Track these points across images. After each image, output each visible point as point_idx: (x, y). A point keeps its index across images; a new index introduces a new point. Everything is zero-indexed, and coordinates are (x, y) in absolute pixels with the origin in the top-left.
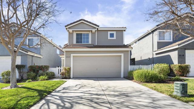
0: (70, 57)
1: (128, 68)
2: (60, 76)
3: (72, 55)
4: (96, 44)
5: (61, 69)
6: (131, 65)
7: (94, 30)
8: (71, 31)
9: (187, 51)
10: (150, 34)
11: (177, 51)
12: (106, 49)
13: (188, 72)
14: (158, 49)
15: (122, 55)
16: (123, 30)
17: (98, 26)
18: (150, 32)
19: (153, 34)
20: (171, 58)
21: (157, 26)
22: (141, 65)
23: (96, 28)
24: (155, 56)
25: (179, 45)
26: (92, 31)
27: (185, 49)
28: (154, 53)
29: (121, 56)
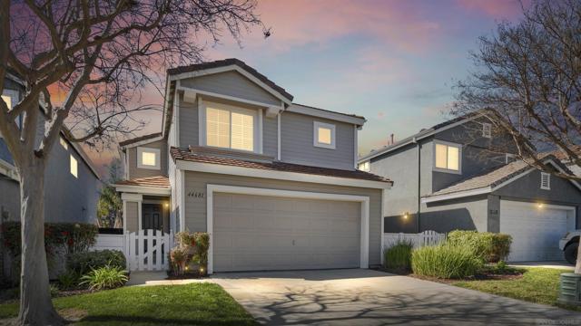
0: (203, 195)
1: (380, 241)
2: (141, 269)
3: (211, 188)
4: (279, 159)
5: (146, 241)
6: (386, 231)
7: (274, 109)
8: (190, 94)
9: (503, 203)
10: (411, 146)
11: (487, 200)
12: (324, 177)
13: (507, 252)
14: (434, 191)
15: (366, 200)
16: (353, 125)
17: (291, 98)
18: (414, 141)
19: (420, 147)
20: (470, 217)
21: (436, 128)
22: (402, 234)
23: (280, 100)
24: (424, 209)
25: (493, 185)
26: (265, 110)
27: (500, 198)
28: (424, 201)
29: (360, 203)
